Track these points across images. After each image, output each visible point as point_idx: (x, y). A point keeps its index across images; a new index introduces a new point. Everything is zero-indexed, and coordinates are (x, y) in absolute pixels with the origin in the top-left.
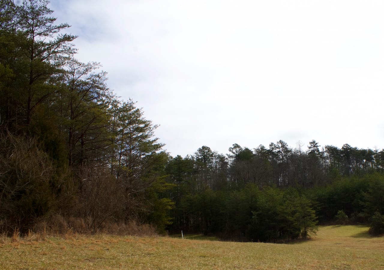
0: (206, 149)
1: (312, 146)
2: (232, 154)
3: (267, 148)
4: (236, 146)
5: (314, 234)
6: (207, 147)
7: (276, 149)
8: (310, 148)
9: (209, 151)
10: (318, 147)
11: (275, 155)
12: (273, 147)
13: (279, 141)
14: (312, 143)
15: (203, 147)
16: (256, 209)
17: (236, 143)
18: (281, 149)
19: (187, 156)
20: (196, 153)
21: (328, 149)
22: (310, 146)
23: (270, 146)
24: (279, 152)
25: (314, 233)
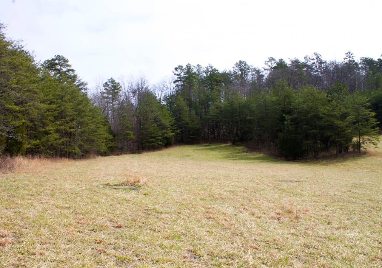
0: (243, 63)
1: (347, 56)
2: (267, 67)
3: (302, 60)
4: (272, 59)
5: (375, 146)
6: (244, 62)
7: (310, 61)
8: (345, 59)
9: (245, 65)
10: (353, 58)
11: (310, 67)
12: (308, 59)
13: (313, 53)
14: (347, 54)
15: (240, 62)
16: (289, 113)
17: (271, 57)
18: (315, 61)
19: (225, 70)
20: (233, 68)
21: (364, 60)
22: (345, 57)
23: (305, 58)
24: (314, 63)
25: (374, 144)
